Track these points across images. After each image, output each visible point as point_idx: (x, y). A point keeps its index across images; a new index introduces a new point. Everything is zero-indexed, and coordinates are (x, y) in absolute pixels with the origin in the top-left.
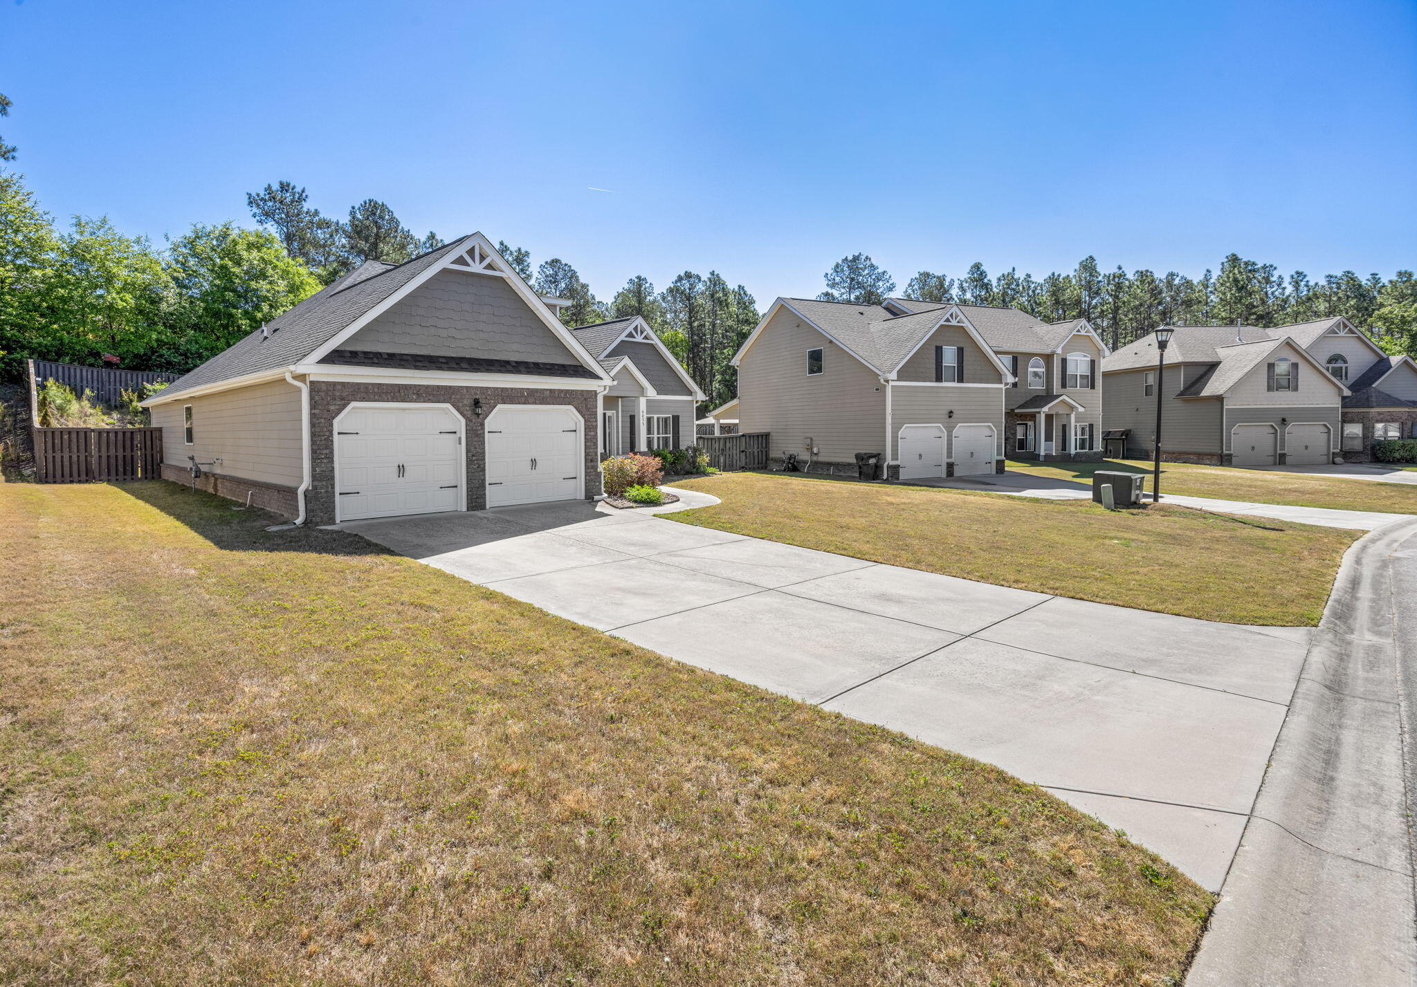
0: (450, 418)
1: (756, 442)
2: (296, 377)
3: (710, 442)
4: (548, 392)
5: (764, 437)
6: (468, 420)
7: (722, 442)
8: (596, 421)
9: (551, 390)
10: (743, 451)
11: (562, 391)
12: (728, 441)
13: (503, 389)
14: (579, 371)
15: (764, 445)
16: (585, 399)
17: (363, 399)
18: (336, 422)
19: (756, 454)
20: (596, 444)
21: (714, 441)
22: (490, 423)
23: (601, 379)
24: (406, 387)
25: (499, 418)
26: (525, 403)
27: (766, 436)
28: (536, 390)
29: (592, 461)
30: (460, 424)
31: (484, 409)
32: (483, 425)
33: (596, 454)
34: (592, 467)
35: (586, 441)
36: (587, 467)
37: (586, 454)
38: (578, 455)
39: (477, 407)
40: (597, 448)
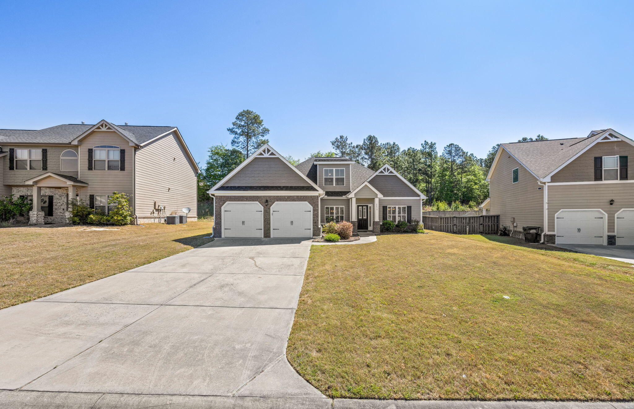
0: (258, 206)
1: (490, 220)
2: (212, 195)
3: (460, 219)
5: (496, 217)
6: (264, 207)
7: (468, 219)
8: (318, 207)
9: (297, 196)
10: (481, 224)
11: (302, 196)
12: (471, 219)
13: (277, 196)
14: (312, 189)
15: (496, 221)
16: (312, 199)
17: (230, 201)
18: (222, 208)
19: (490, 226)
20: (318, 217)
21: (462, 219)
22: (272, 208)
23: (318, 191)
25: (275, 206)
26: (286, 201)
27: (498, 217)
28: (291, 196)
29: (315, 223)
30: (262, 208)
31: (269, 203)
32: (269, 209)
33: (318, 220)
34: (316, 225)
35: (313, 215)
36: (313, 225)
37: (313, 220)
38: (311, 220)
39: (267, 203)
40: (318, 218)
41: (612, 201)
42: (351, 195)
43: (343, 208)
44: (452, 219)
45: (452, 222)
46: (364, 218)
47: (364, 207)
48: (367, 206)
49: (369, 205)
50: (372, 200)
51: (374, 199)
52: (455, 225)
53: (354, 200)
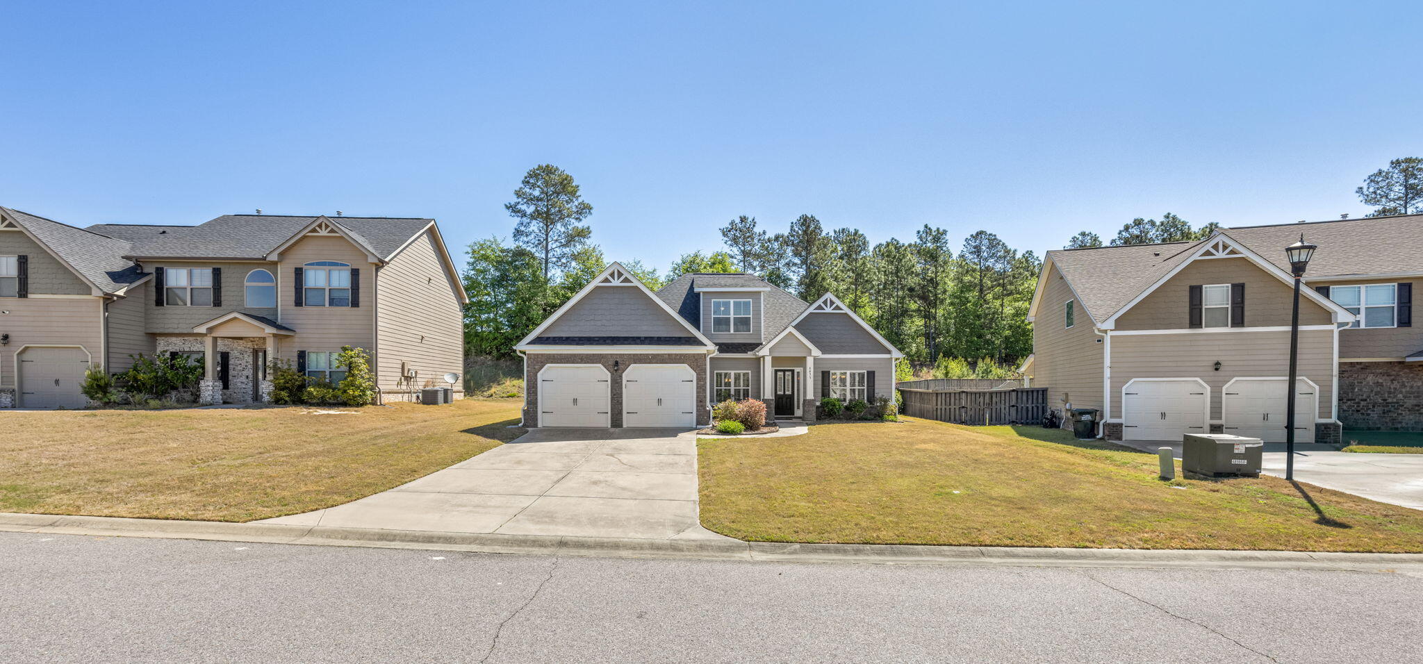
0: (601, 373)
1: (1030, 397)
2: (521, 352)
3: (973, 396)
4: (667, 356)
5: (1040, 393)
6: (612, 374)
7: (987, 397)
8: (705, 374)
9: (669, 355)
10: (1013, 406)
11: (678, 354)
12: (994, 396)
13: (634, 355)
14: (693, 341)
15: (1040, 401)
16: (696, 359)
17: (552, 363)
18: (539, 375)
19: (1030, 408)
20: (705, 391)
21: (978, 396)
22: (626, 376)
23: (705, 345)
24: (574, 355)
25: (632, 372)
26: (649, 363)
27: (1044, 391)
28: (658, 355)
29: (701, 401)
30: (607, 375)
31: (621, 366)
32: (621, 377)
33: (705, 397)
34: (702, 406)
35: (697, 388)
36: (697, 406)
37: (697, 397)
38: (693, 397)
39: (616, 366)
40: (705, 393)
41: (1218, 364)
42: (764, 352)
43: (748, 373)
44: (957, 395)
45: (957, 401)
46: (787, 393)
47: (787, 373)
48: (793, 371)
49: (797, 370)
50: (801, 361)
51: (805, 357)
52: (963, 407)
53: (768, 360)
